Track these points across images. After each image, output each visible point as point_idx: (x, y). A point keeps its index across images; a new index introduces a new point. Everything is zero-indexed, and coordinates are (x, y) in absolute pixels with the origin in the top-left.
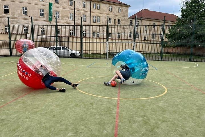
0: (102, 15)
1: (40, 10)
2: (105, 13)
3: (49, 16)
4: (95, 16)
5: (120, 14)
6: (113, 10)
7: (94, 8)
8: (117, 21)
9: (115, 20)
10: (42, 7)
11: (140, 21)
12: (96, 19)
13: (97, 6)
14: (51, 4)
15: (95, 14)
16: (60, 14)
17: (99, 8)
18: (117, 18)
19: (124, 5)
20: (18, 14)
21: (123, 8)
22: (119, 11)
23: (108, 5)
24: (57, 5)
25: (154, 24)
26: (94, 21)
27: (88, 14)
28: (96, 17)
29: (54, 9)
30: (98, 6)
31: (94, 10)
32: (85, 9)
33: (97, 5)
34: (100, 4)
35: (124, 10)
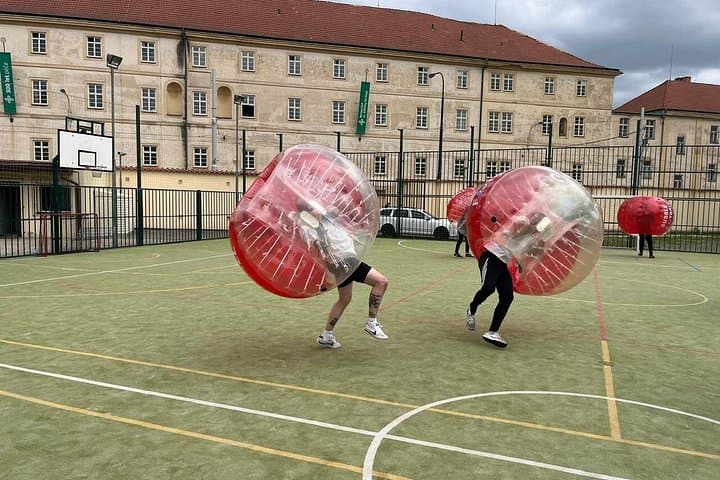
0: (518, 108)
1: (335, 103)
2: (531, 100)
3: (359, 119)
4: (497, 114)
5: (581, 100)
6: (558, 91)
7: (495, 86)
8: (571, 124)
9: (563, 121)
10: (340, 96)
11: (658, 121)
12: (500, 120)
13: (502, 79)
14: (365, 86)
15: (496, 107)
16: (389, 111)
17: (509, 87)
18: (571, 114)
19: (599, 72)
20: (279, 119)
21: (594, 80)
22: (581, 91)
23: (542, 75)
24: (381, 87)
25: (714, 128)
26: (493, 128)
27: (473, 107)
28: (501, 116)
29: (374, 98)
30: (506, 81)
31: (492, 93)
32: (465, 92)
33: (503, 75)
34: (512, 72)
35: (596, 88)
